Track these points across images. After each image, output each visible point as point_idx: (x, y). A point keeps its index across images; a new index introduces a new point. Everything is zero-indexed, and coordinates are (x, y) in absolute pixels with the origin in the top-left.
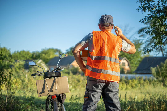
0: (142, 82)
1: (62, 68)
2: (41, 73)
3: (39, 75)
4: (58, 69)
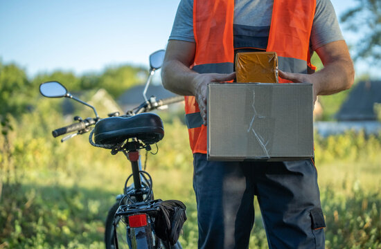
0: (361, 140)
1: (161, 103)
2: (87, 124)
3: (82, 132)
4: (149, 107)
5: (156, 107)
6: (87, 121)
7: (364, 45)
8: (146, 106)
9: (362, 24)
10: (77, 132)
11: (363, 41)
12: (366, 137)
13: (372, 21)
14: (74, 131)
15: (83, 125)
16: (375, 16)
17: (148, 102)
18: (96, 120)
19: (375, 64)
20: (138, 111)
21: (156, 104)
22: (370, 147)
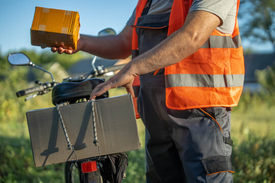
1: (106, 70)
2: (45, 87)
3: (41, 93)
4: (97, 74)
5: (103, 74)
6: (45, 84)
7: (247, 28)
8: (93, 73)
9: (245, 12)
10: (38, 93)
11: (246, 25)
12: (251, 95)
13: (252, 10)
14: (34, 92)
15: (42, 88)
16: (254, 6)
17: (95, 70)
18: (52, 84)
19: (256, 41)
20: (88, 76)
21: (102, 71)
22: (254, 102)
